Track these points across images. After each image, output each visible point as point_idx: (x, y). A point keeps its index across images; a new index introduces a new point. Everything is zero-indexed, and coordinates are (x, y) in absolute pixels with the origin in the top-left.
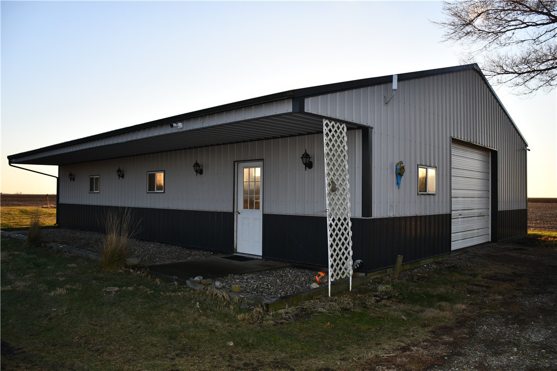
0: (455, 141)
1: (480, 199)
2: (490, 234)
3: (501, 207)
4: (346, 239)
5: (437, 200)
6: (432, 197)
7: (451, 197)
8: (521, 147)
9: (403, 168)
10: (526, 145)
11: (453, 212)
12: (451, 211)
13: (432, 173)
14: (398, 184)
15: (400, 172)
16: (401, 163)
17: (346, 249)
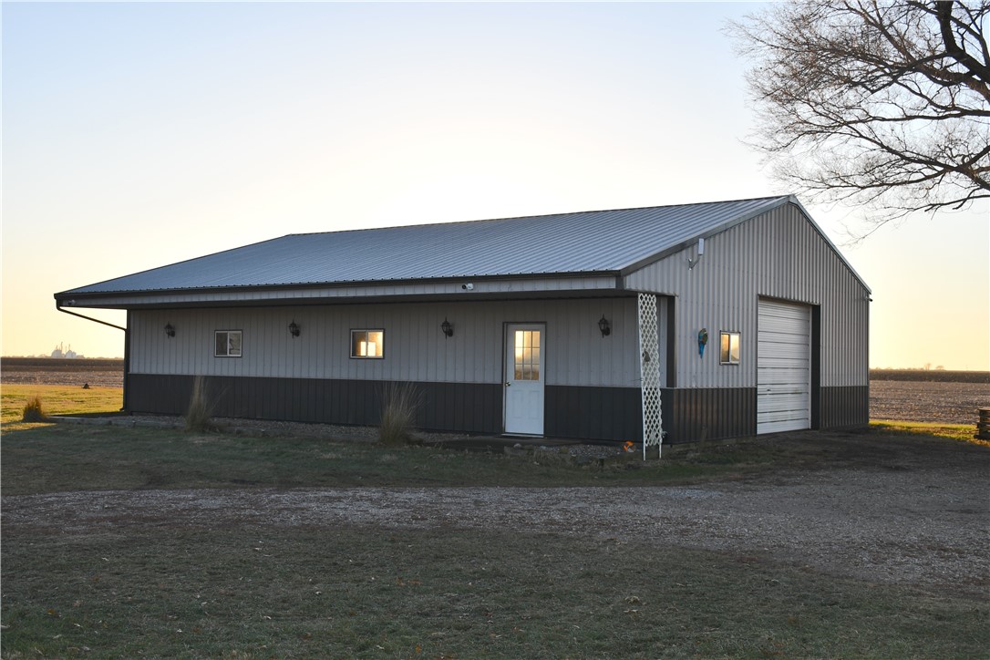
0: (763, 298)
1: (795, 371)
2: (810, 419)
3: (825, 382)
4: (656, 407)
5: (740, 372)
6: (735, 367)
7: (757, 368)
8: (861, 295)
9: (706, 335)
10: (868, 293)
11: (759, 387)
12: (757, 385)
13: (735, 339)
14: (701, 353)
15: (702, 340)
16: (704, 330)
17: (657, 417)
